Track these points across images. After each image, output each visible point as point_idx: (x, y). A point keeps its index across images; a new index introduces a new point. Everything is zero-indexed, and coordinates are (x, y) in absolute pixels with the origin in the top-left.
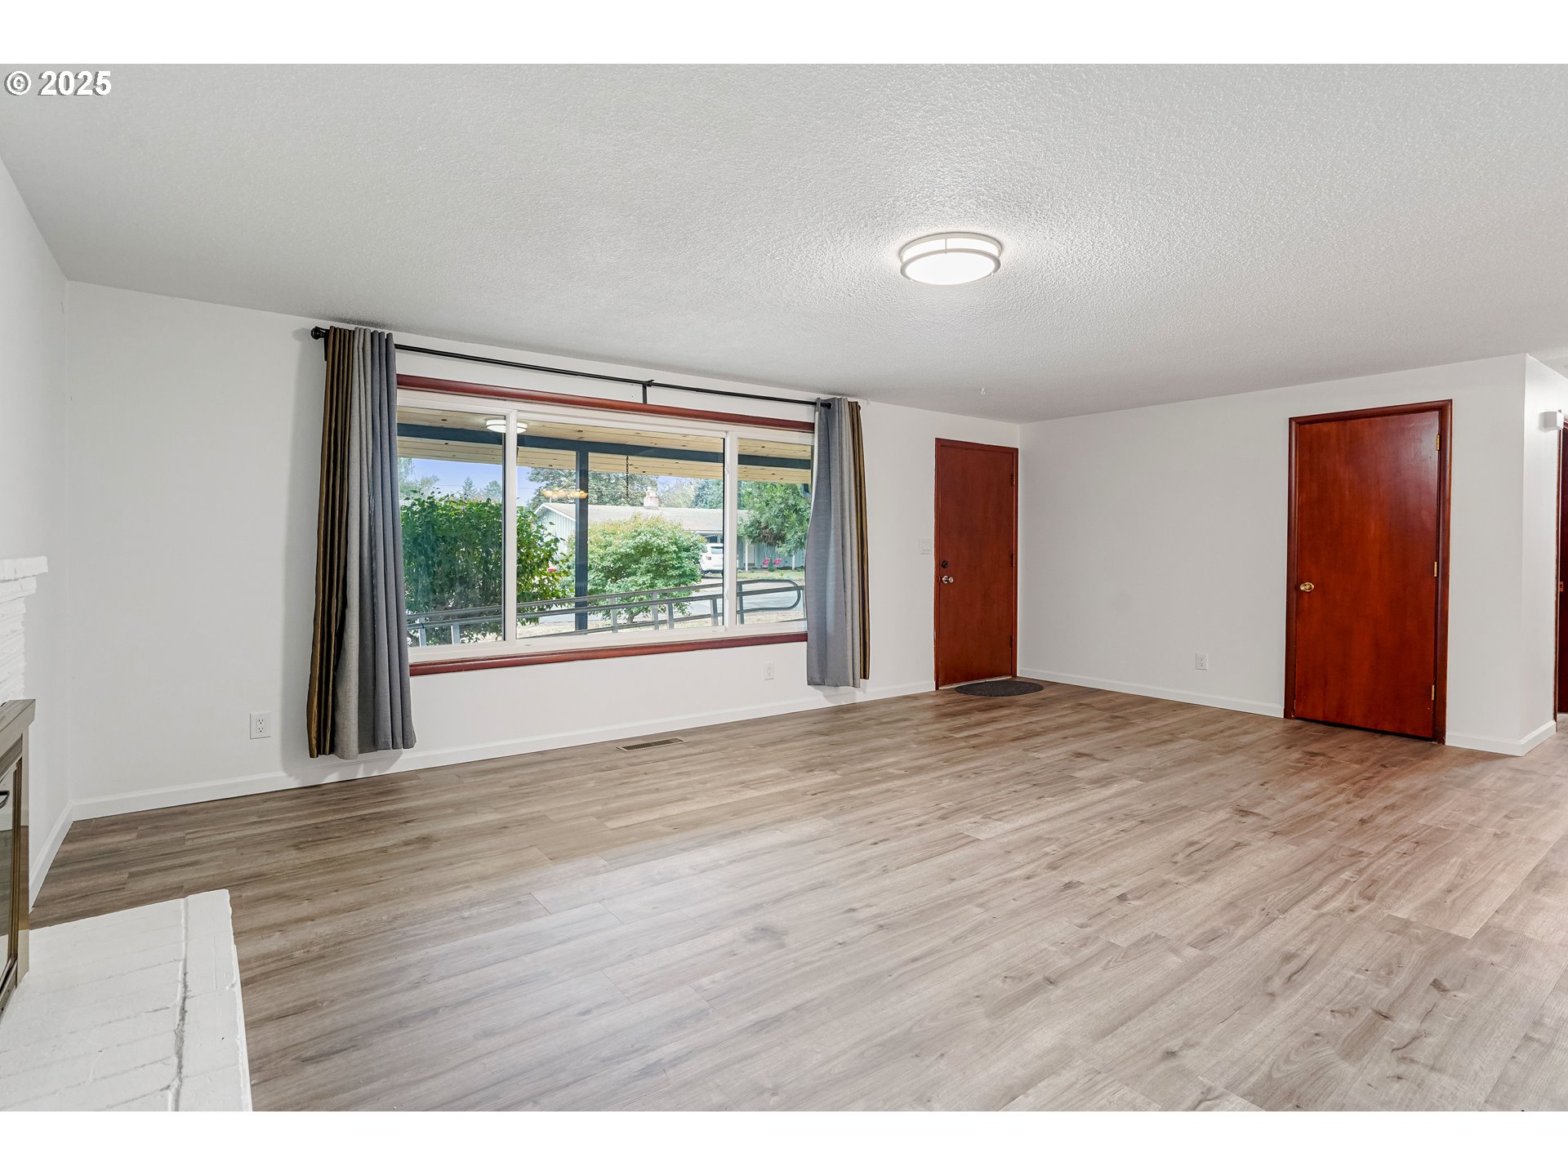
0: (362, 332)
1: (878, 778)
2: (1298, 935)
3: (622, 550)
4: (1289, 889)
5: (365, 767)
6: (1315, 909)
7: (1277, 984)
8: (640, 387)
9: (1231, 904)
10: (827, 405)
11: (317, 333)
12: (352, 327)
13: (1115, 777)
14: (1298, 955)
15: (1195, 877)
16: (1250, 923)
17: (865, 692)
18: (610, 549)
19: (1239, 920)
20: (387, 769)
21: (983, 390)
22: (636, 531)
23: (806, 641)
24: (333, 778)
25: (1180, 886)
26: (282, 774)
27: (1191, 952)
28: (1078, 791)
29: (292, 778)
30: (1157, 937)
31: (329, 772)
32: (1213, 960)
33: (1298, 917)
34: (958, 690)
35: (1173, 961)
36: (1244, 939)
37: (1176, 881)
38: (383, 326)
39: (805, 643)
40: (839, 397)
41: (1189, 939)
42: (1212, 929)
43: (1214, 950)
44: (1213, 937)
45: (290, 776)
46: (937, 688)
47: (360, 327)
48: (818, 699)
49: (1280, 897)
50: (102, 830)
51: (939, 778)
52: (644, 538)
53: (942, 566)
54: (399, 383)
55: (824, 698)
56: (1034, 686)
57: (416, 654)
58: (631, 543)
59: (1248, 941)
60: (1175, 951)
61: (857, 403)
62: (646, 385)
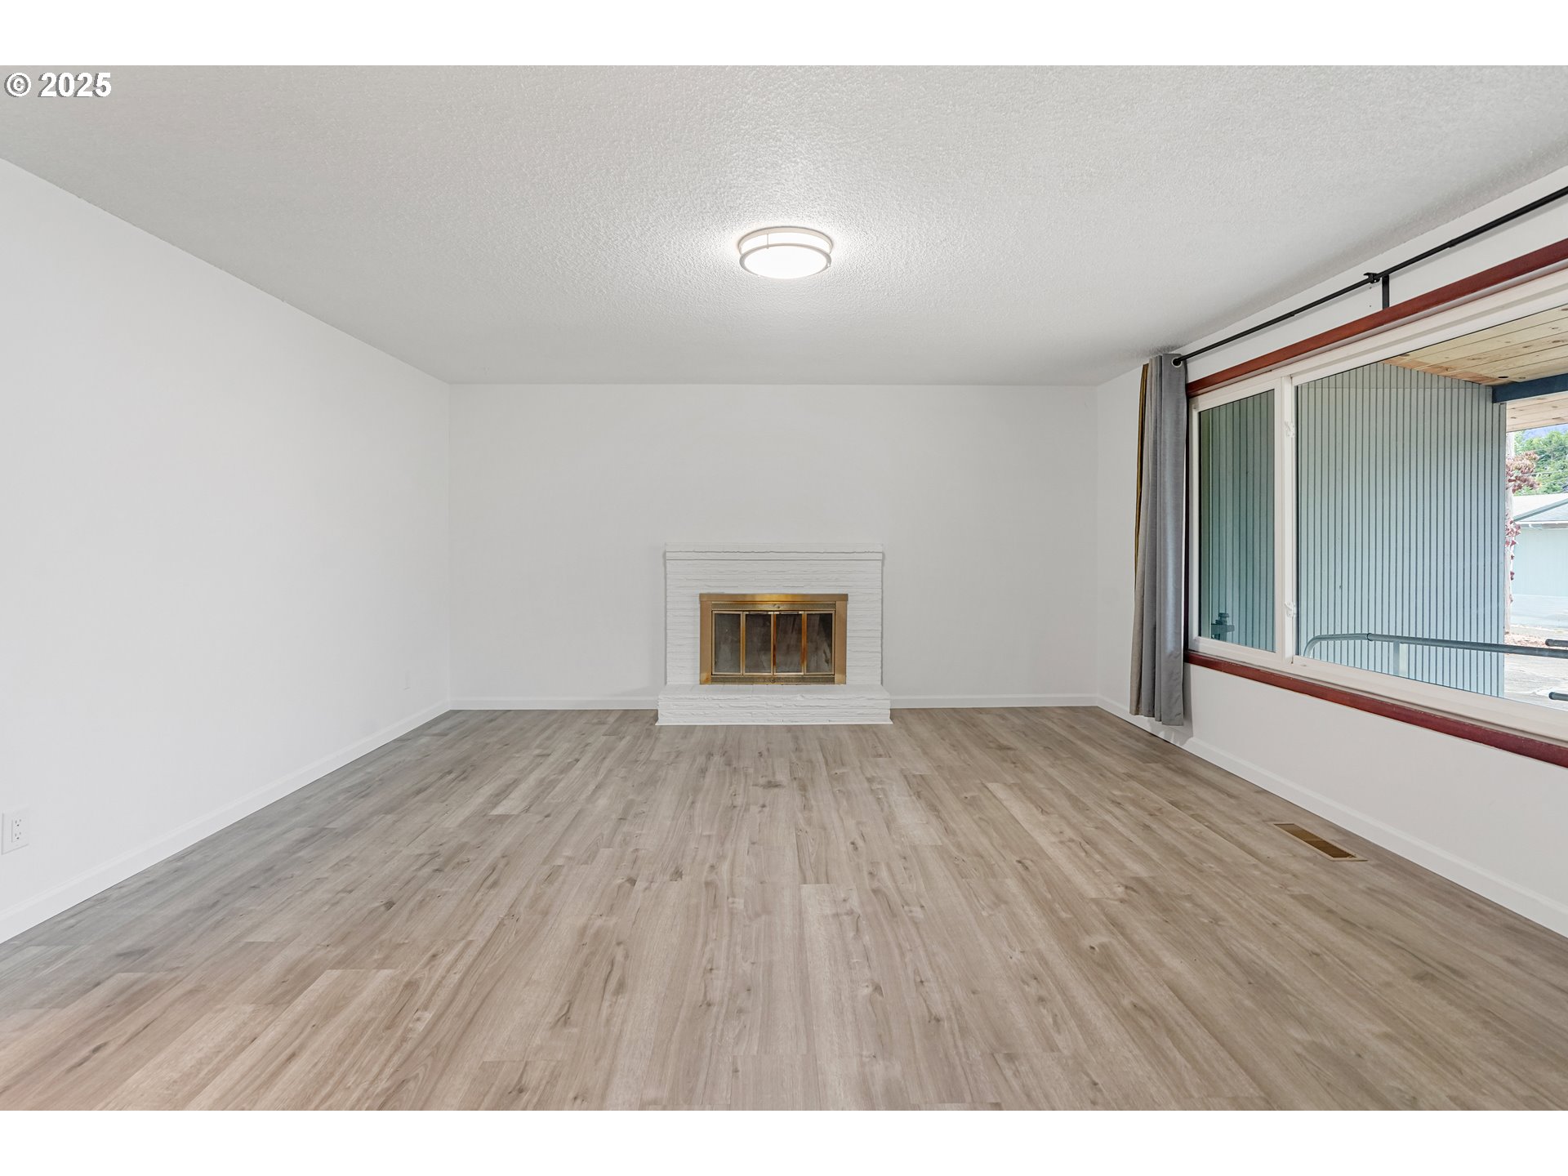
2: (487, 905)
4: (495, 959)
6: (471, 942)
7: (503, 862)
9: (545, 913)
14: (488, 888)
15: (591, 932)
16: (526, 901)
19: (536, 899)
25: (596, 913)
27: (559, 862)
30: (586, 863)
32: (544, 863)
33: (487, 925)
35: (568, 852)
36: (527, 886)
37: (604, 918)
41: (565, 870)
42: (553, 884)
43: (546, 869)
44: (549, 878)
49: (503, 944)
59: (524, 885)
60: (570, 858)
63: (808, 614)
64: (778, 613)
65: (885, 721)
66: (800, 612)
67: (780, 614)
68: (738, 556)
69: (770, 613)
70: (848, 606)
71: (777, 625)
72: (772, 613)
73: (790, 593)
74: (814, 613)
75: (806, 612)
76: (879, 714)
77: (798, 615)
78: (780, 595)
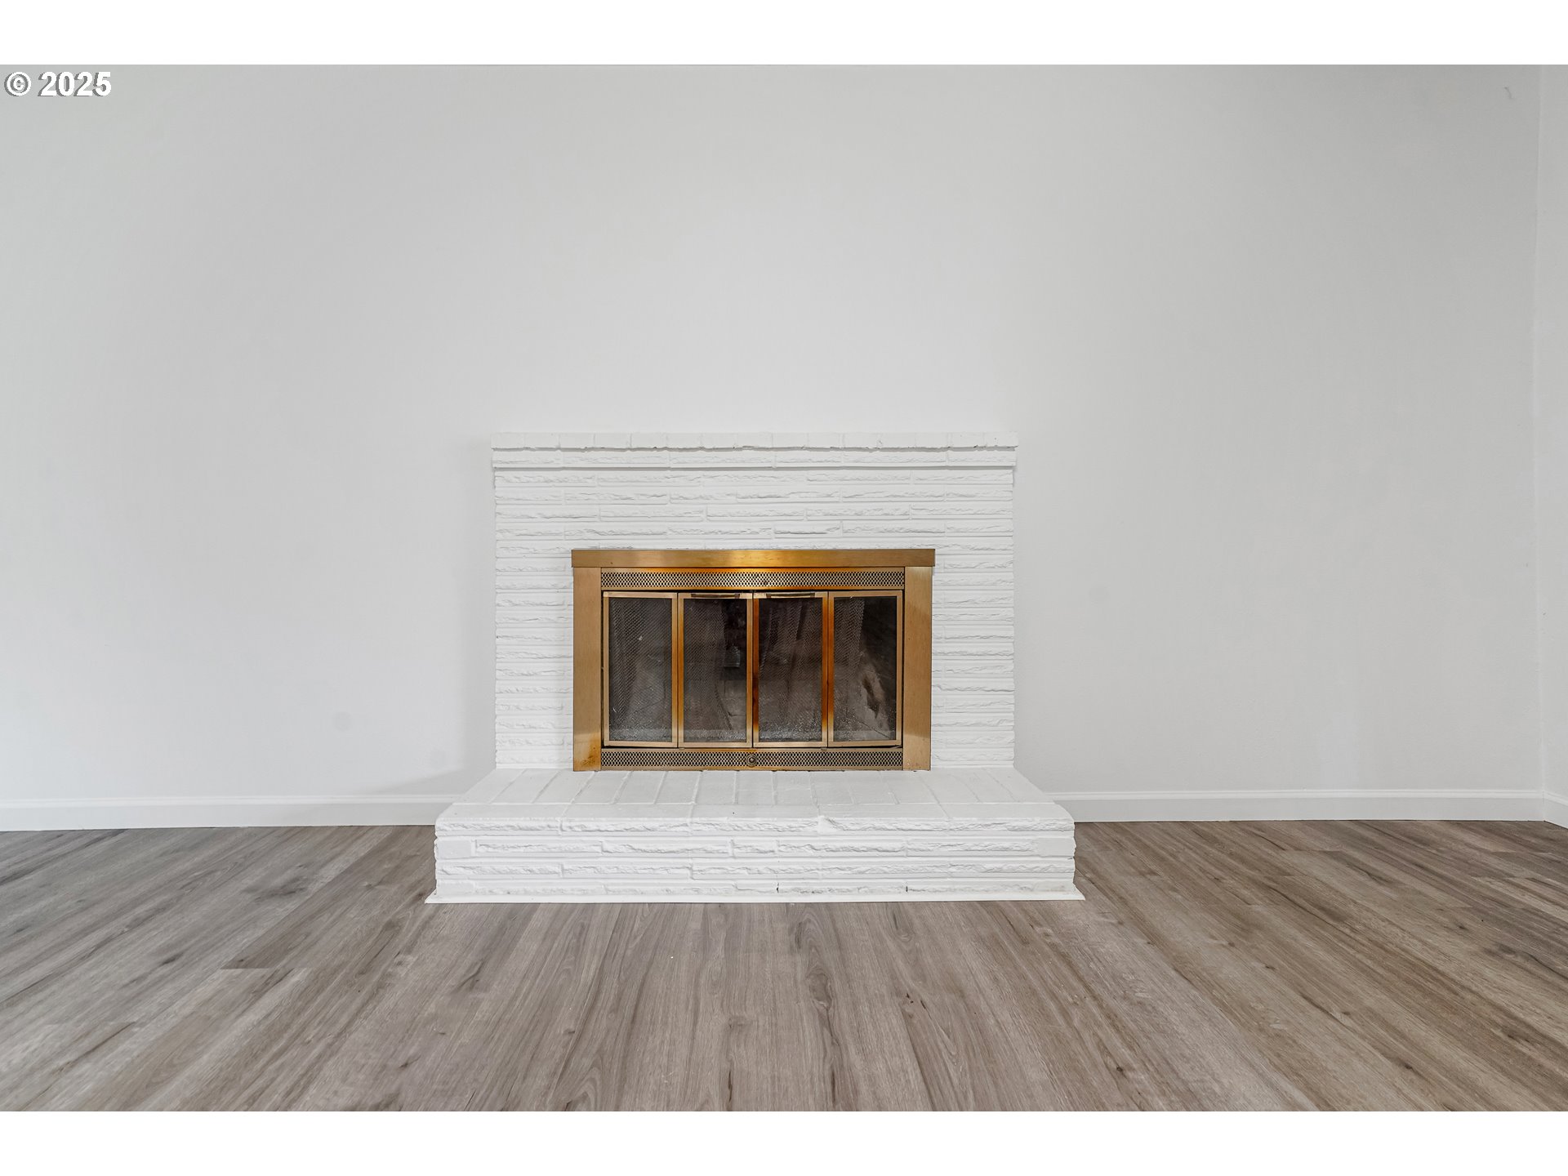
63: (837, 601)
64: (763, 596)
65: (1062, 889)
66: (817, 595)
67: (769, 599)
68: (665, 459)
69: (743, 596)
70: (936, 579)
71: (762, 625)
72: (748, 596)
73: (792, 547)
74: (851, 595)
75: (833, 595)
76: (1043, 871)
77: (813, 600)
78: (767, 552)
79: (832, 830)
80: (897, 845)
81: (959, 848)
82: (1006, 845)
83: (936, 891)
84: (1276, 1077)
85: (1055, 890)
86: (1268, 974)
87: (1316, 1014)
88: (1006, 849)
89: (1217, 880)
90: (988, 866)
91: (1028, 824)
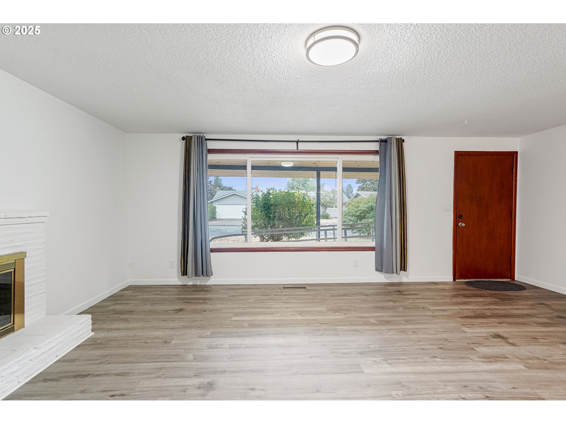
0: (194, 136)
1: (360, 323)
3: (363, 209)
5: (199, 281)
8: (296, 143)
10: (385, 141)
11: (183, 138)
12: (191, 135)
13: (507, 358)
17: (408, 277)
18: (359, 208)
20: (206, 282)
21: (466, 121)
22: (368, 201)
23: (375, 251)
24: (190, 283)
26: (177, 280)
28: (466, 360)
29: (180, 282)
31: (190, 281)
34: (466, 283)
38: (200, 133)
39: (374, 252)
40: (391, 137)
45: (179, 281)
46: (454, 280)
47: (195, 134)
48: (381, 278)
50: (131, 289)
51: (389, 330)
52: (371, 204)
53: (458, 217)
54: (208, 152)
55: (384, 278)
56: (521, 287)
57: (213, 245)
58: (366, 206)
61: (401, 138)
62: (297, 142)
79: (36, 351)
80: (55, 344)
81: (69, 336)
82: (79, 329)
83: (64, 352)
84: (158, 330)
85: (88, 335)
86: (138, 323)
87: (150, 322)
88: (79, 330)
89: (108, 317)
90: (76, 337)
91: (83, 321)
